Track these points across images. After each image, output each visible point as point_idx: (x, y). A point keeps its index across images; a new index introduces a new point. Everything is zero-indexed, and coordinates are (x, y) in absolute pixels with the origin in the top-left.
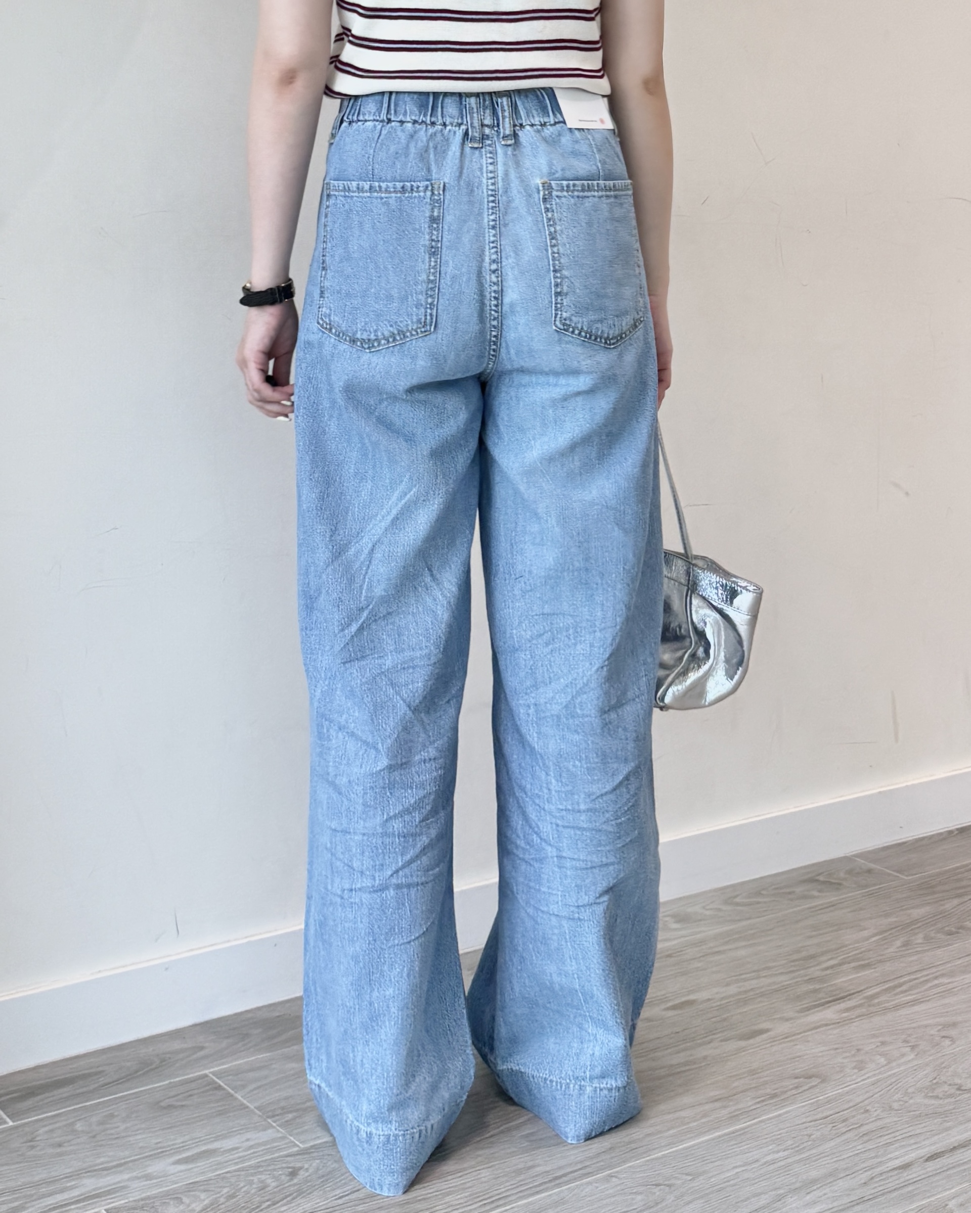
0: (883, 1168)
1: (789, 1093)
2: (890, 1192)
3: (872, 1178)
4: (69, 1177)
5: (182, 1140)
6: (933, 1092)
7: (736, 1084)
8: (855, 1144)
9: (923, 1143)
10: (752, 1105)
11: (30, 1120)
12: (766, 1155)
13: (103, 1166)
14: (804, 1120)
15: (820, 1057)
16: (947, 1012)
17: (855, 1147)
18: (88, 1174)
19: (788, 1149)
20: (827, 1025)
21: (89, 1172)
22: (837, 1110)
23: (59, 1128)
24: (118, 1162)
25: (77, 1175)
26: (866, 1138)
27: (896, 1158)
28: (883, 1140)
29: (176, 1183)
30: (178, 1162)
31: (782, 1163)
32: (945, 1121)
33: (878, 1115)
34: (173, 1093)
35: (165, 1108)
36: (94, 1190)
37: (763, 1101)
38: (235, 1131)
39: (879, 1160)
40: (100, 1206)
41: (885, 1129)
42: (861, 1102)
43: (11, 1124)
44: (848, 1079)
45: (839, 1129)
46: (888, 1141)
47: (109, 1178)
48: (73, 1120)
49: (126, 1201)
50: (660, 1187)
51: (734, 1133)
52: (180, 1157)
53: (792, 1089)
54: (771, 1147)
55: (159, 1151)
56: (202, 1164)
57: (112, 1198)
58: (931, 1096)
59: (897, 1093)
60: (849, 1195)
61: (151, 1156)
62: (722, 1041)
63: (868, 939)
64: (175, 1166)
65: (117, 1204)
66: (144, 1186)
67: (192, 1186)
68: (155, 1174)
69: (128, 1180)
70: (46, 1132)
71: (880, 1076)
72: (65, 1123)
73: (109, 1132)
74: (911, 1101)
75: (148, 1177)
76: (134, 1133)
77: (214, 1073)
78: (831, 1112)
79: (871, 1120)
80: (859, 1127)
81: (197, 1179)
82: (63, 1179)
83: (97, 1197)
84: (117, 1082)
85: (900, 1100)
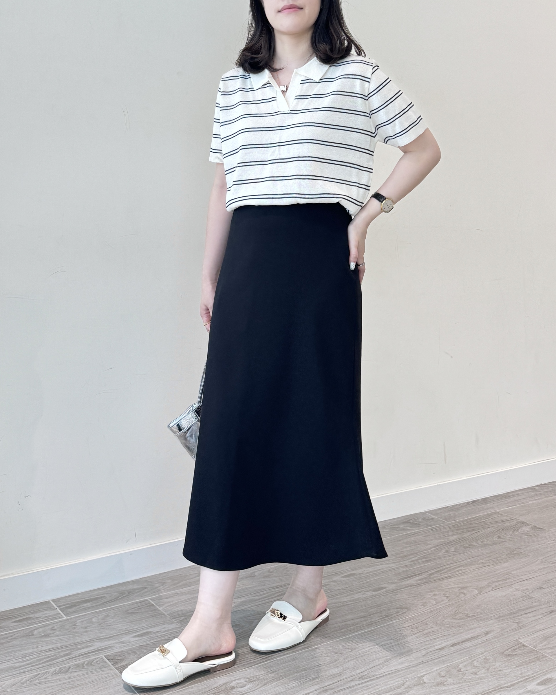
0: (432, 649)
1: (393, 615)
2: (435, 659)
3: (427, 653)
4: (89, 641)
5: (137, 627)
6: (455, 617)
7: (371, 611)
8: (421, 638)
9: (450, 639)
10: (377, 620)
11: (74, 616)
12: (382, 642)
13: (103, 637)
14: (399, 627)
15: (407, 600)
16: (463, 582)
17: (421, 639)
18: (98, 640)
19: (392, 640)
20: (411, 586)
21: (98, 639)
22: (413, 623)
23: (86, 620)
24: (110, 636)
25: (92, 641)
26: (425, 636)
27: (438, 645)
28: (433, 637)
29: (134, 645)
30: (135, 636)
31: (390, 645)
32: (460, 630)
33: (431, 626)
34: (133, 607)
35: (129, 613)
36: (101, 647)
37: (382, 618)
38: (159, 624)
39: (431, 645)
40: (103, 654)
41: (433, 632)
42: (424, 620)
43: (66, 618)
44: (419, 610)
45: (414, 631)
46: (435, 638)
47: (106, 642)
48: (92, 617)
49: (113, 652)
50: (336, 654)
51: (369, 631)
52: (136, 634)
53: (395, 614)
54: (384, 639)
55: (128, 631)
56: (145, 638)
57: (106, 651)
58: (454, 619)
59: (440, 616)
60: (418, 660)
61: (124, 633)
62: (365, 592)
63: (430, 549)
64: (134, 638)
65: (109, 654)
66: (120, 646)
67: (140, 647)
68: (125, 641)
69: (114, 644)
70: (80, 622)
71: (433, 609)
72: (87, 618)
73: (106, 623)
74: (446, 621)
75: (122, 642)
76: (117, 624)
77: (151, 599)
78: (411, 624)
79: (428, 628)
80: (423, 631)
81: (142, 644)
82: (86, 642)
83: (101, 651)
84: (110, 601)
85: (441, 620)
